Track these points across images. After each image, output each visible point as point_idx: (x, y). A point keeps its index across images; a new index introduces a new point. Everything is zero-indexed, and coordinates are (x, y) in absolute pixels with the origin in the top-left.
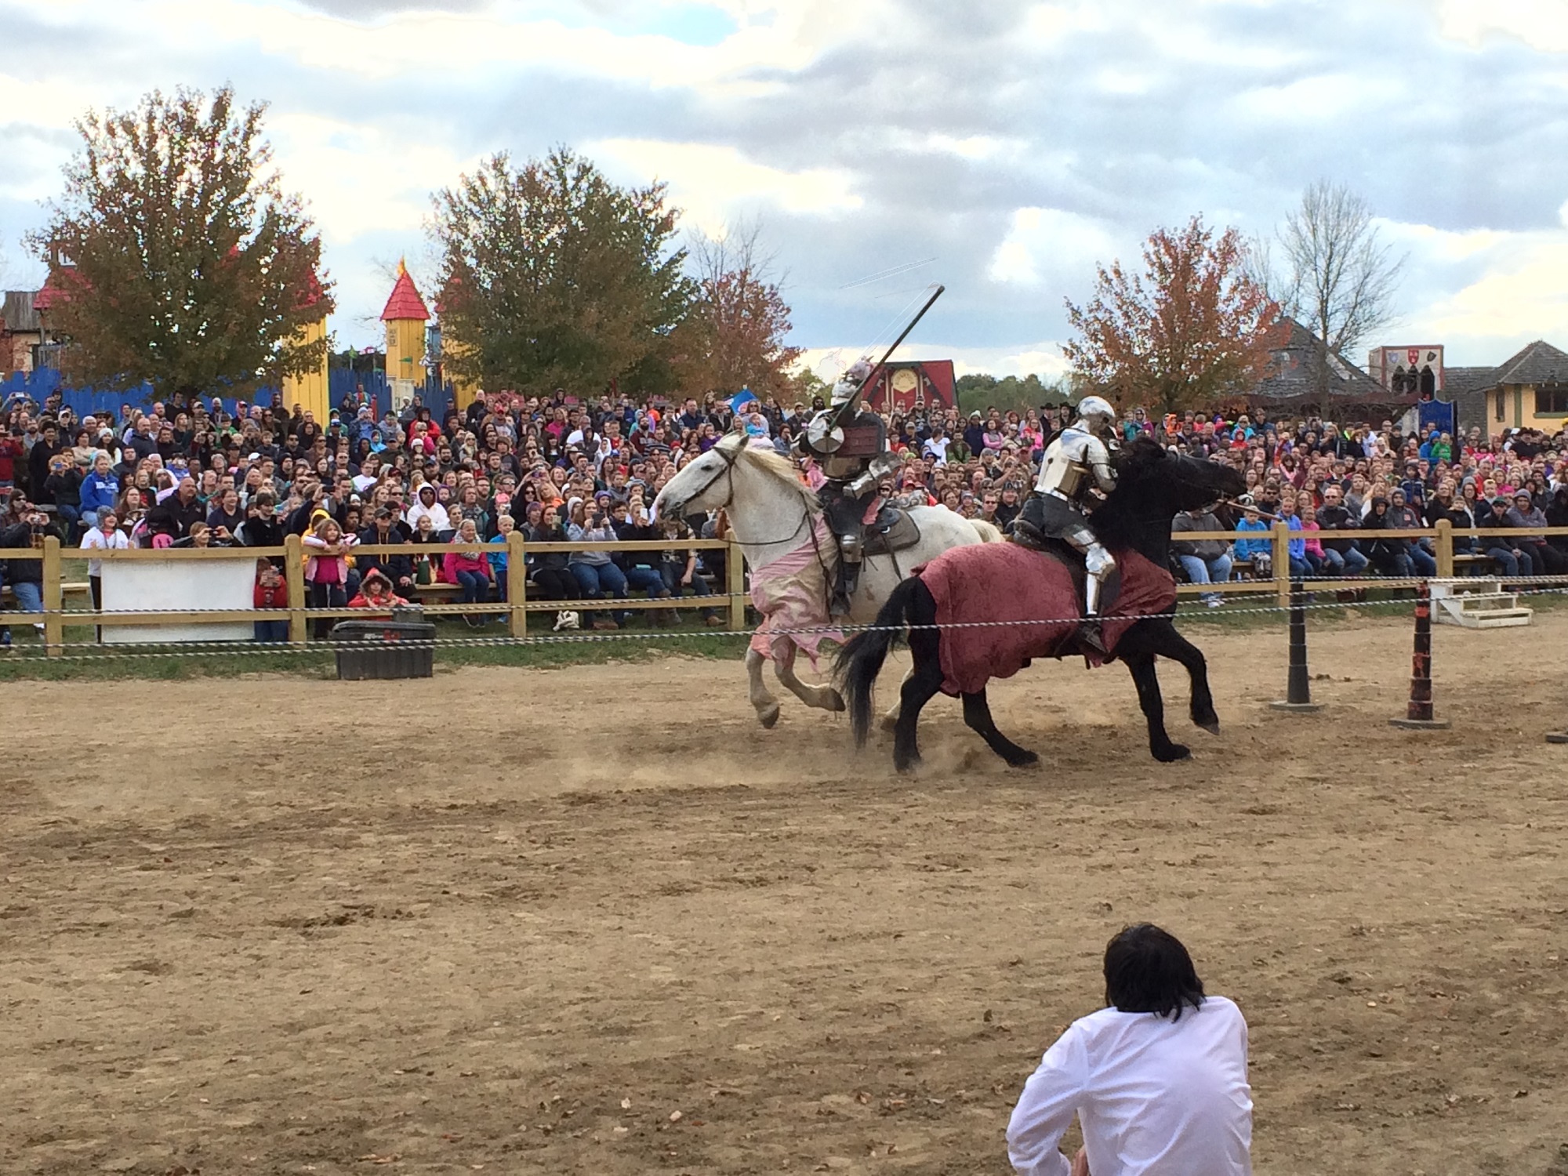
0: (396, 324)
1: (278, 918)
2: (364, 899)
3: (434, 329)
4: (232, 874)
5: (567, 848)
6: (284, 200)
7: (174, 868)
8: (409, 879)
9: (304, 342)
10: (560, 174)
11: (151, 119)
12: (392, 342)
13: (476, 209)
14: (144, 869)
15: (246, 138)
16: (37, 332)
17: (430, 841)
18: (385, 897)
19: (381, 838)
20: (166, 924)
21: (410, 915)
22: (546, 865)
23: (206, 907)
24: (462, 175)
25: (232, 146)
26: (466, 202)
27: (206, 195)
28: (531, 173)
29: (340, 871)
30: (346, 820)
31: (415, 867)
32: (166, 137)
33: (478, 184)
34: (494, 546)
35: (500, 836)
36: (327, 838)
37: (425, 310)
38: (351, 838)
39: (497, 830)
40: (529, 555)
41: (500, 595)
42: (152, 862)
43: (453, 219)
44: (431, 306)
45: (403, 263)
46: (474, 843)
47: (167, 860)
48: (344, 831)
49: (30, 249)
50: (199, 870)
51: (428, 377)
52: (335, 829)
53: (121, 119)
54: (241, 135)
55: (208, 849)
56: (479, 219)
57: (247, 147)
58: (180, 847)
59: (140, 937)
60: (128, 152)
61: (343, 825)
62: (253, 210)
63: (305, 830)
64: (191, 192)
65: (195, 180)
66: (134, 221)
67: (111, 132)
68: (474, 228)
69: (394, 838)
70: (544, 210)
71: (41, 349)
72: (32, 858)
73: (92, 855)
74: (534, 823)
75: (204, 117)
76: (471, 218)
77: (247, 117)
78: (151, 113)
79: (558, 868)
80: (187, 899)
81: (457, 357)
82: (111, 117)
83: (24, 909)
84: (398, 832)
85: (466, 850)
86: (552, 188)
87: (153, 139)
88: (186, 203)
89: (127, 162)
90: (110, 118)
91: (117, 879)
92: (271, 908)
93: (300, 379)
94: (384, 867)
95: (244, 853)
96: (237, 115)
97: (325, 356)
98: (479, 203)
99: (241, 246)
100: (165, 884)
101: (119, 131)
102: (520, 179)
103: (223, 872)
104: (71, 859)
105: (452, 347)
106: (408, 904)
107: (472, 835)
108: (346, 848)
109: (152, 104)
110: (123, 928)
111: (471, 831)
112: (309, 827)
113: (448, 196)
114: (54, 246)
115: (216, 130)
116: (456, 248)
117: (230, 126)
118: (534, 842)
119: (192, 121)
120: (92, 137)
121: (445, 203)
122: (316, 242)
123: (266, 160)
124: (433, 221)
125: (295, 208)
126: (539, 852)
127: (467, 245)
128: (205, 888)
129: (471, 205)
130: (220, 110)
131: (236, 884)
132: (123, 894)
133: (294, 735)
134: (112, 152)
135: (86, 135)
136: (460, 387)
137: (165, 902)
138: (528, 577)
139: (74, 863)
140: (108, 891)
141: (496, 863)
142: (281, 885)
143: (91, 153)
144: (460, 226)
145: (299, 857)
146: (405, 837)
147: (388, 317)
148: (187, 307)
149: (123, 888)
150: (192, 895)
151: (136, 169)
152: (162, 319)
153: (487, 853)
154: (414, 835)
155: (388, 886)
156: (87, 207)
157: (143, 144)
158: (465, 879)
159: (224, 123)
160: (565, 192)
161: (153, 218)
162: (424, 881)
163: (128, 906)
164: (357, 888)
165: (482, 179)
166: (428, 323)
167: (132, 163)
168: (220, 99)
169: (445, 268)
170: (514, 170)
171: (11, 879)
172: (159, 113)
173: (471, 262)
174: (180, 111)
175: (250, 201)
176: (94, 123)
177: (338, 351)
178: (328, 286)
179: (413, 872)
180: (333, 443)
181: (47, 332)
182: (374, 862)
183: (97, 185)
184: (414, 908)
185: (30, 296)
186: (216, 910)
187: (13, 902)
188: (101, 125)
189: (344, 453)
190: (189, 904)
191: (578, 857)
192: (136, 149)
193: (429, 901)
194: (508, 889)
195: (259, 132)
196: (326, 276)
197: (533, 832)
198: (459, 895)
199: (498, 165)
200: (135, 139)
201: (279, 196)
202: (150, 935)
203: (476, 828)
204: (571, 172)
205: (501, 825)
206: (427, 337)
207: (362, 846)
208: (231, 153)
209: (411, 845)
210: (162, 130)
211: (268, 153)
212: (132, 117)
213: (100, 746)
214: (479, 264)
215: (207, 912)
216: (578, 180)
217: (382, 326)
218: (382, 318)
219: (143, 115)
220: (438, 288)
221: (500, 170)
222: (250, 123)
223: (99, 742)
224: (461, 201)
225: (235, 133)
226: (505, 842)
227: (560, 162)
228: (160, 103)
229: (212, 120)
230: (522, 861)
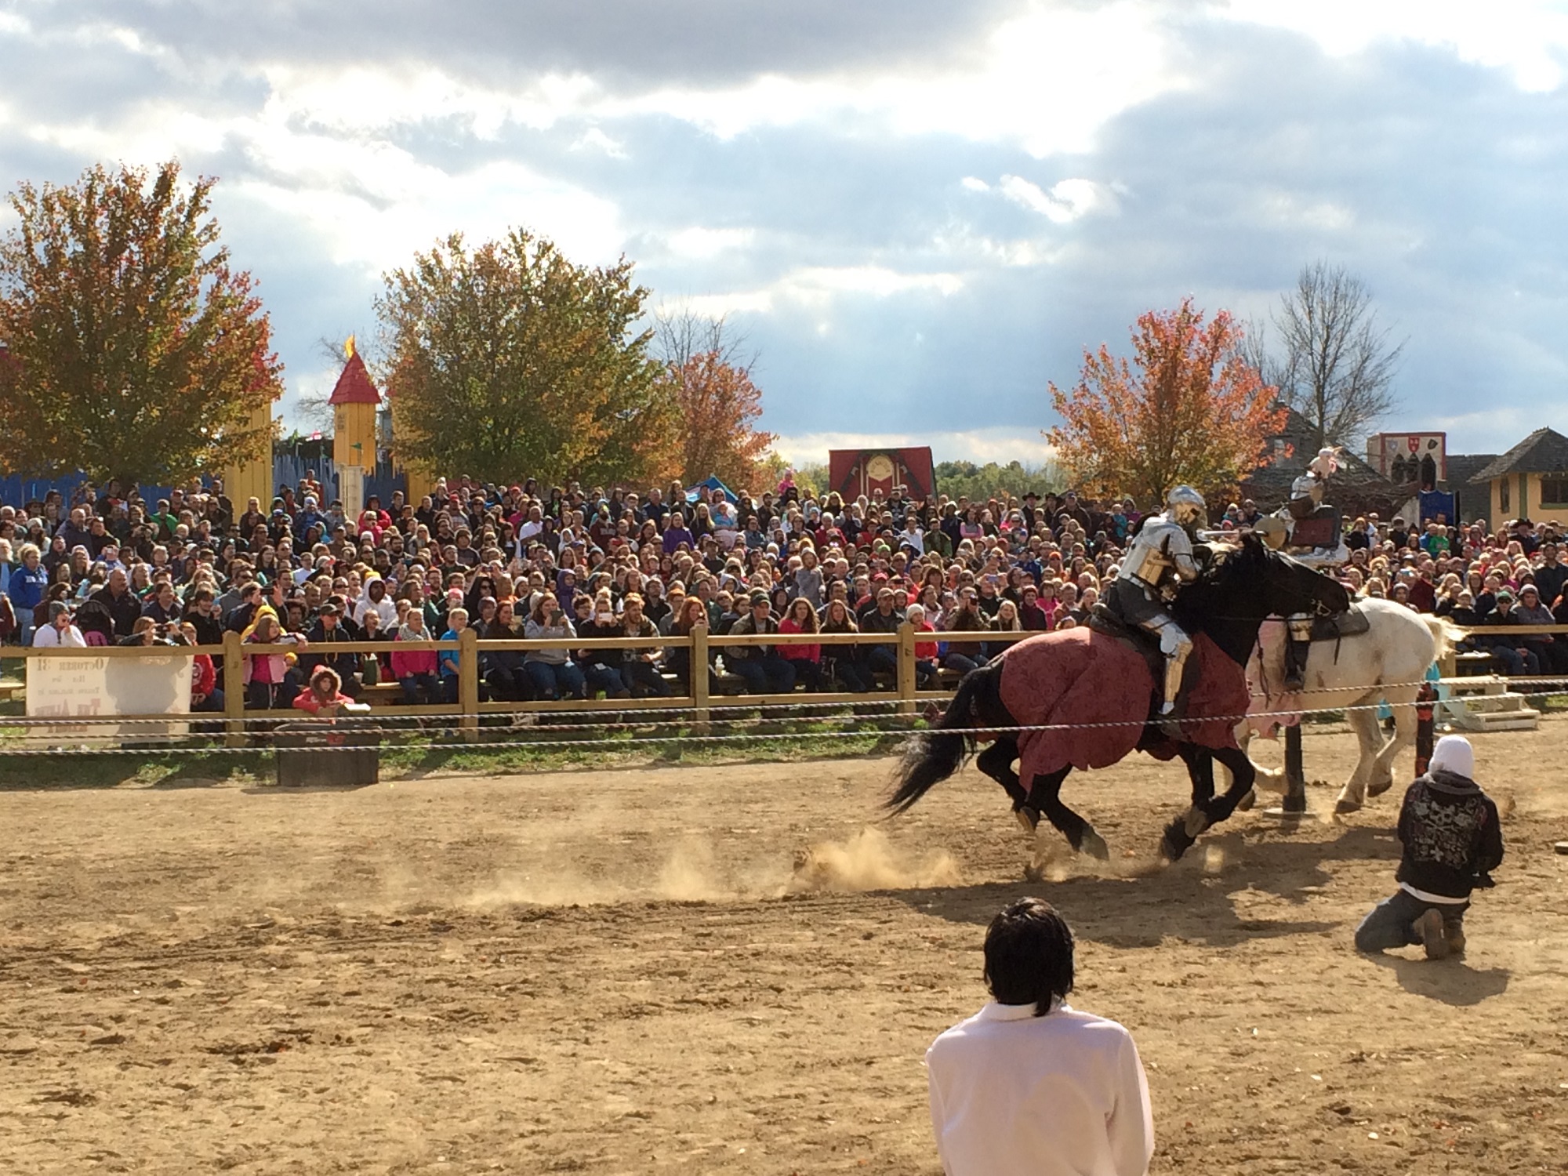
0: (345, 408)
1: (209, 1044)
2: (301, 1023)
3: (386, 414)
4: (160, 996)
5: (518, 967)
6: (230, 280)
7: (100, 990)
8: (350, 1001)
9: (247, 429)
10: (519, 252)
11: (91, 193)
12: (340, 427)
13: (430, 289)
14: (66, 991)
15: (190, 216)
17: (372, 960)
18: (324, 1021)
19: (321, 957)
20: (88, 1051)
21: (350, 1040)
22: (497, 985)
23: (131, 1032)
24: (416, 253)
25: (177, 222)
26: (420, 281)
27: (148, 272)
28: (489, 250)
29: (276, 993)
30: (282, 938)
31: (356, 988)
32: (106, 213)
33: (433, 262)
34: (446, 644)
35: (447, 955)
36: (263, 957)
37: (376, 393)
38: (289, 957)
39: (442, 948)
40: (481, 654)
41: (451, 695)
42: (76, 984)
43: (406, 299)
44: (382, 392)
45: (353, 345)
46: (420, 962)
47: (90, 981)
48: (282, 949)
50: (125, 991)
51: (378, 464)
52: (272, 947)
53: (59, 193)
54: (185, 212)
55: (135, 970)
56: (433, 299)
57: (192, 224)
58: (105, 967)
59: (61, 1064)
60: (66, 229)
61: (280, 943)
62: (197, 292)
63: (239, 948)
64: (130, 271)
65: (136, 258)
66: (70, 300)
67: (50, 209)
69: (334, 957)
70: (502, 289)
73: (11, 976)
74: (484, 940)
75: (147, 191)
76: (425, 298)
77: (192, 193)
78: (90, 187)
79: (509, 990)
80: (112, 1024)
81: (408, 443)
82: (49, 191)
84: (339, 950)
85: (411, 970)
86: (511, 265)
87: (91, 213)
88: (127, 280)
89: (64, 239)
90: (48, 193)
91: (35, 1002)
92: (201, 1033)
93: (242, 467)
94: (323, 989)
95: (174, 974)
96: (183, 190)
97: (269, 443)
98: (434, 282)
99: (183, 330)
100: (89, 1007)
101: (57, 207)
102: (477, 257)
103: (150, 994)
105: (403, 433)
106: (348, 1029)
107: (418, 954)
108: (283, 968)
109: (93, 179)
110: (43, 1054)
111: (416, 949)
112: (243, 945)
113: (401, 275)
115: (159, 208)
116: (408, 329)
117: (175, 202)
118: (483, 961)
119: (135, 196)
120: (28, 212)
121: (398, 286)
122: (263, 324)
123: (211, 237)
124: (386, 301)
125: (242, 289)
126: (489, 972)
127: (421, 325)
128: (132, 1011)
129: (425, 285)
130: (165, 184)
131: (166, 1007)
132: (42, 1019)
133: (229, 846)
134: (49, 228)
135: (22, 210)
136: (411, 475)
137: (88, 1028)
138: (480, 677)
140: (27, 1015)
141: (443, 984)
142: (213, 1007)
143: (26, 230)
144: (414, 304)
145: (232, 977)
146: (345, 956)
147: (337, 400)
148: (124, 392)
149: (44, 1013)
150: (118, 1019)
152: (98, 403)
153: (432, 973)
154: (355, 953)
155: (328, 1008)
156: (21, 286)
157: (81, 219)
158: (410, 1001)
159: (168, 198)
160: (524, 270)
161: (91, 299)
162: (365, 1003)
163: (50, 1031)
164: (294, 1012)
165: (436, 256)
166: (379, 407)
167: (70, 240)
168: (165, 174)
169: (398, 350)
170: (471, 249)
172: (100, 190)
173: (425, 343)
174: (122, 185)
175: (193, 280)
176: (30, 199)
177: (284, 436)
178: (273, 371)
179: (354, 993)
180: (277, 535)
182: (312, 983)
183: (33, 262)
184: (354, 1033)
186: (142, 1035)
188: (38, 200)
189: (288, 542)
190: (115, 1030)
191: (531, 977)
192: (74, 225)
193: (371, 1025)
194: (456, 1011)
195: (206, 209)
196: (273, 359)
197: (482, 950)
198: (403, 1019)
199: (453, 243)
200: (73, 214)
201: (226, 276)
202: (71, 1063)
203: (422, 946)
204: (530, 250)
205: (449, 943)
206: (378, 422)
207: (300, 966)
208: (174, 229)
209: (352, 966)
210: (102, 206)
211: (215, 230)
212: (71, 193)
213: (22, 858)
214: (433, 346)
215: (132, 1038)
216: (538, 258)
217: (330, 411)
218: (330, 402)
219: (82, 188)
220: (388, 371)
221: (456, 248)
222: (196, 200)
223: (20, 854)
224: (415, 281)
225: (180, 210)
226: (452, 962)
227: (519, 239)
228: (101, 178)
229: (156, 195)
230: (470, 982)
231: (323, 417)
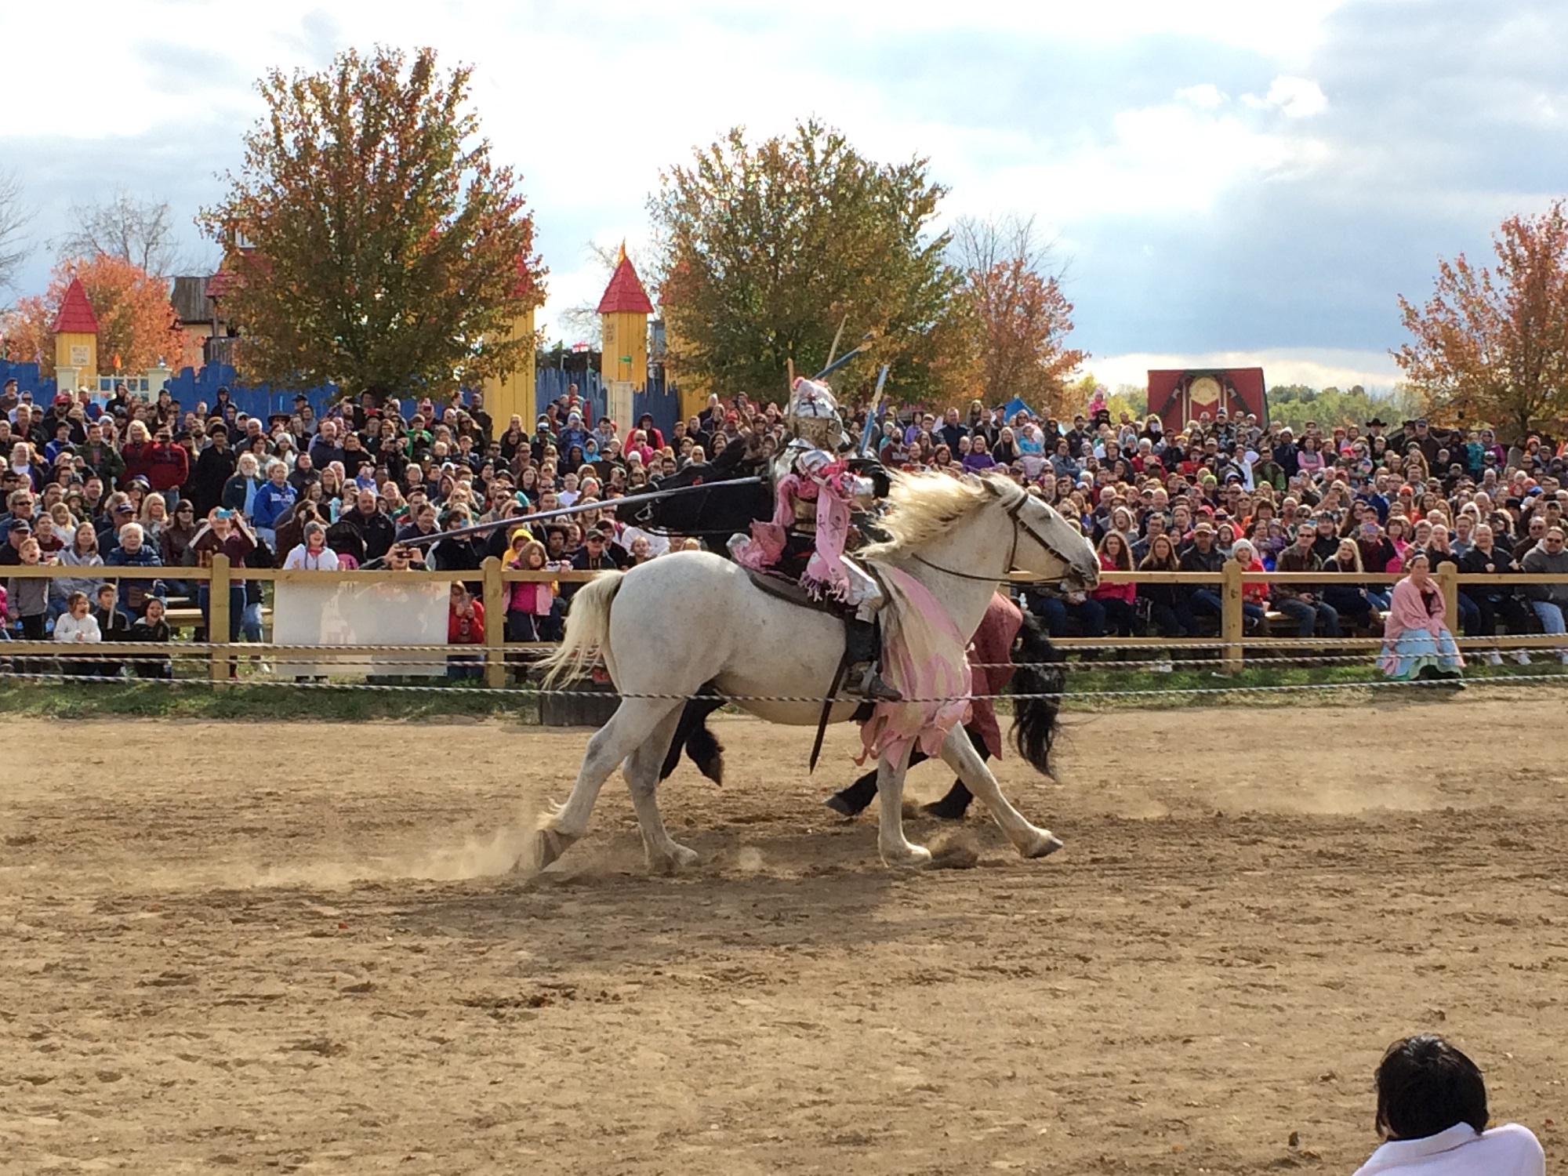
0: (614, 318)
1: (466, 997)
2: (564, 978)
3: (658, 325)
4: (415, 944)
5: (799, 926)
6: (492, 175)
7: (351, 935)
8: (616, 956)
9: (509, 338)
10: (808, 146)
11: (343, 80)
12: (608, 339)
13: (709, 186)
14: (316, 935)
15: (449, 104)
16: (210, 322)
17: (641, 914)
18: (588, 976)
19: (585, 908)
20: (339, 999)
21: (616, 998)
22: (776, 944)
23: (384, 980)
25: (435, 112)
26: (697, 178)
27: (404, 166)
28: (774, 146)
29: (537, 945)
30: (546, 887)
31: (623, 942)
32: (360, 101)
33: (712, 157)
35: (722, 911)
36: (523, 907)
37: (648, 302)
38: (554, 907)
39: (719, 902)
42: (326, 928)
43: (683, 198)
44: (654, 299)
45: (623, 248)
46: (692, 917)
47: (341, 926)
48: (544, 898)
49: (203, 226)
50: (377, 937)
51: (649, 379)
52: (534, 896)
53: (310, 79)
54: (444, 101)
55: (388, 915)
56: (711, 198)
57: (452, 114)
58: (356, 911)
59: (310, 1012)
60: (317, 118)
61: (542, 892)
62: (456, 188)
64: (385, 164)
65: (391, 150)
66: (320, 196)
67: (300, 97)
68: (705, 205)
69: (601, 908)
70: (788, 188)
71: (213, 342)
72: (191, 919)
73: (257, 917)
74: (762, 896)
75: (403, 79)
76: (703, 197)
77: (452, 80)
78: (343, 74)
79: (788, 949)
80: (364, 971)
81: (682, 357)
82: (299, 77)
83: (180, 976)
84: (605, 902)
86: (797, 162)
87: (344, 102)
88: (381, 175)
89: (315, 130)
90: (298, 80)
91: (284, 946)
92: (457, 985)
93: (503, 380)
94: (588, 942)
95: (429, 921)
96: (440, 80)
97: (532, 354)
98: (713, 179)
99: (440, 229)
100: (339, 953)
101: (308, 95)
102: (761, 152)
103: (406, 941)
104: (235, 921)
105: (678, 345)
106: (614, 985)
107: (690, 908)
108: (545, 918)
109: (346, 65)
110: (291, 1000)
111: (688, 903)
113: (678, 172)
114: (231, 225)
115: (417, 96)
116: (684, 231)
117: (433, 89)
118: (761, 918)
119: (391, 83)
120: (277, 100)
121: (674, 183)
122: (526, 223)
123: (472, 128)
124: (659, 199)
125: (504, 184)
126: (767, 930)
127: (698, 227)
128: (385, 959)
129: (703, 182)
130: (422, 71)
131: (420, 956)
132: (291, 963)
133: (486, 788)
134: (299, 117)
135: (271, 99)
136: (685, 392)
137: (339, 974)
139: (238, 926)
140: (275, 958)
141: (718, 941)
142: (471, 958)
143: (275, 120)
144: (690, 203)
145: (491, 927)
146: (613, 908)
147: (606, 307)
148: (378, 296)
149: (293, 957)
150: (370, 966)
151: (325, 138)
152: (349, 309)
153: (706, 929)
154: (621, 905)
155: (594, 963)
156: (269, 180)
157: (334, 108)
158: (681, 958)
159: (426, 85)
160: (812, 166)
161: (343, 195)
162: (633, 959)
163: (299, 976)
164: (556, 965)
165: (716, 151)
166: (650, 317)
167: (322, 131)
168: (423, 58)
169: (672, 254)
170: (754, 141)
171: (166, 940)
172: (354, 76)
173: (701, 247)
174: (377, 71)
175: (452, 175)
176: (279, 85)
177: (548, 348)
178: (537, 274)
179: (621, 948)
180: (540, 455)
181: (222, 323)
182: (576, 935)
183: (283, 154)
184: (621, 990)
185: (203, 282)
186: (396, 984)
187: (168, 968)
188: (288, 87)
189: (551, 463)
190: (367, 977)
191: (813, 937)
192: (326, 114)
193: (639, 982)
194: (731, 971)
195: (465, 97)
196: (537, 262)
197: (760, 906)
198: (674, 977)
199: (735, 136)
200: (325, 103)
201: (487, 170)
202: (320, 1012)
203: (694, 899)
204: (820, 145)
205: (724, 899)
206: (649, 333)
207: (563, 917)
208: (433, 119)
209: (620, 917)
210: (356, 93)
211: (476, 120)
212: (323, 79)
213: (269, 794)
214: (711, 250)
215: (385, 987)
216: (828, 154)
217: (598, 320)
218: (598, 311)
219: (334, 76)
220: (663, 277)
221: (737, 142)
222: (456, 85)
223: (268, 790)
224: (692, 178)
225: (438, 98)
226: (728, 918)
227: (808, 133)
228: (355, 63)
229: (413, 82)
230: (747, 939)
231: (590, 328)
